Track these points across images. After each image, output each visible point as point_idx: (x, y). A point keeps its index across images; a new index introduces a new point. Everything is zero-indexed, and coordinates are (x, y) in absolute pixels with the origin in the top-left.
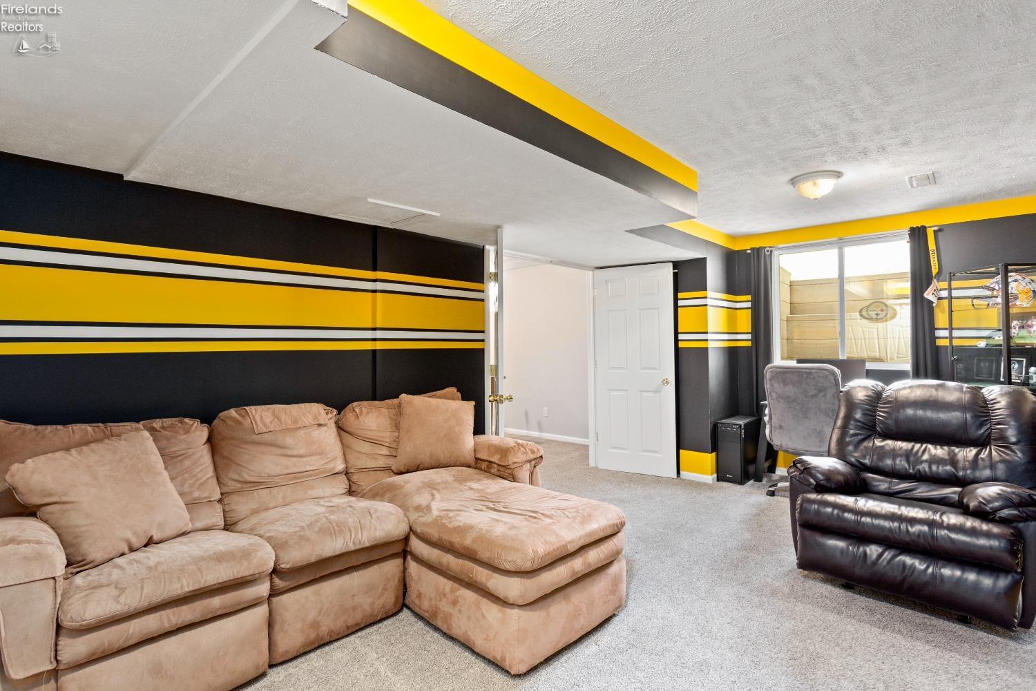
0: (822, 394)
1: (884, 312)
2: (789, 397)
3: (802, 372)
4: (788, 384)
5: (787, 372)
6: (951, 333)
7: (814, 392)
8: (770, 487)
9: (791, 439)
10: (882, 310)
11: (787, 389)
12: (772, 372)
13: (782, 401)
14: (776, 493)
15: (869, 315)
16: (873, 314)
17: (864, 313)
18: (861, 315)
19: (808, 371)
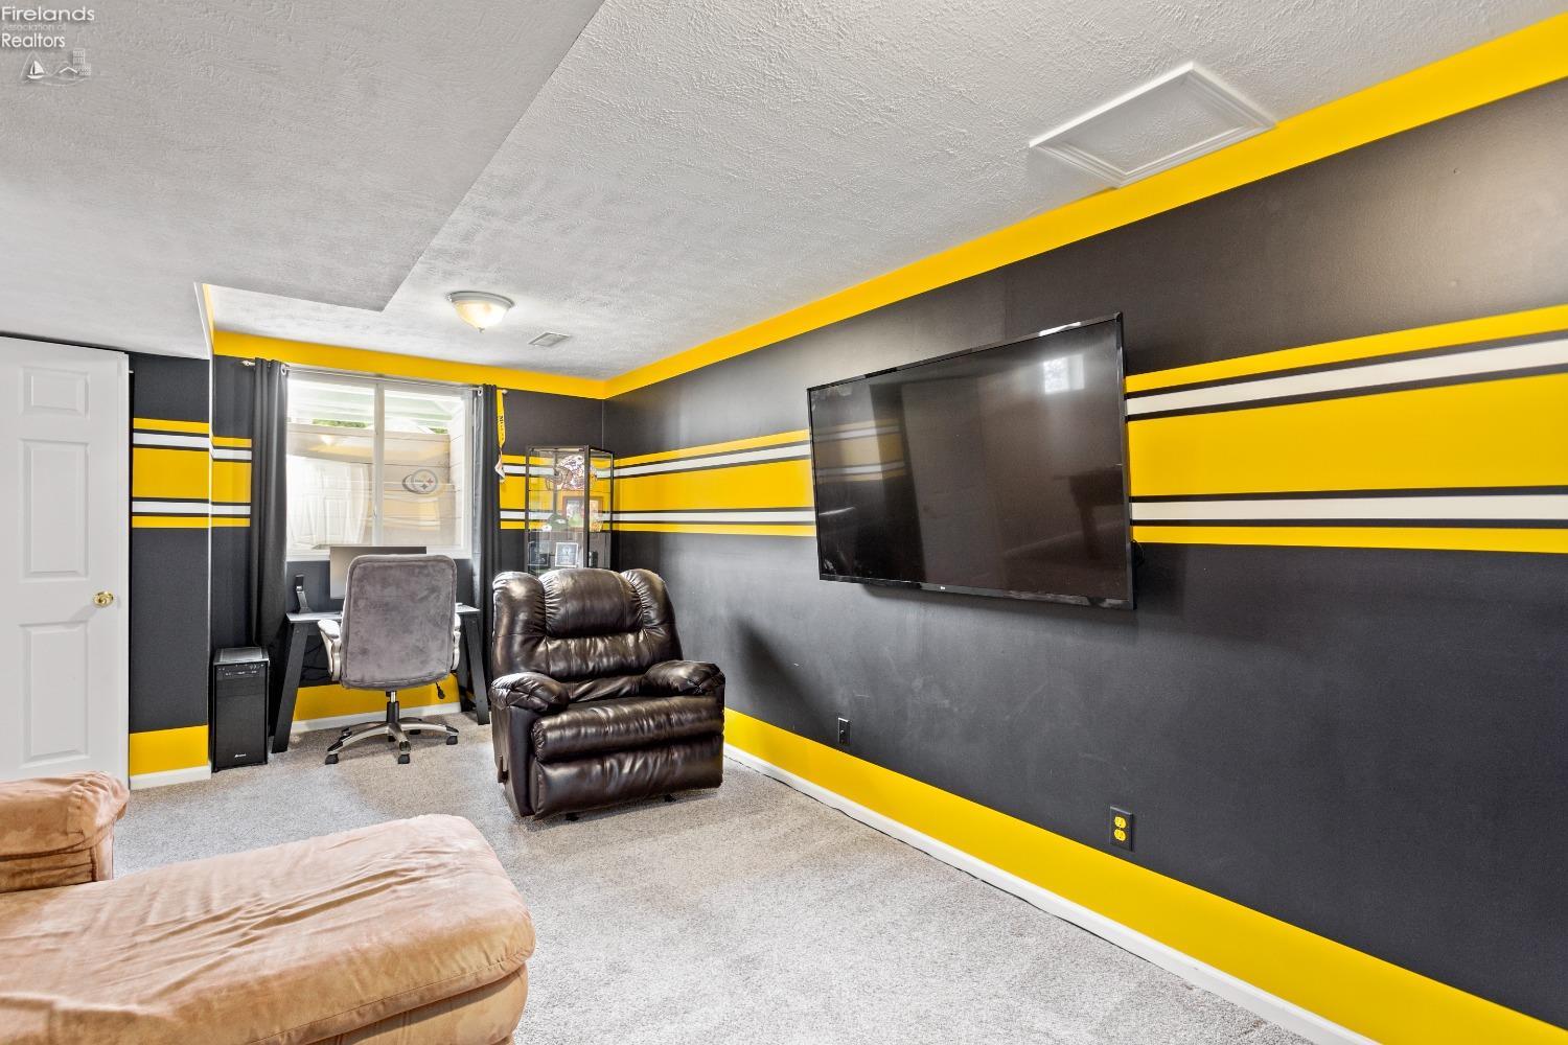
0: (435, 595)
1: (433, 484)
2: (387, 604)
3: (413, 565)
4: (390, 585)
5: (391, 567)
6: (527, 515)
7: (426, 593)
8: (330, 749)
9: (379, 666)
10: (430, 481)
11: (387, 591)
12: (365, 568)
13: (373, 611)
14: (340, 756)
15: (414, 486)
16: (418, 486)
17: (408, 483)
18: (405, 486)
19: (421, 563)
